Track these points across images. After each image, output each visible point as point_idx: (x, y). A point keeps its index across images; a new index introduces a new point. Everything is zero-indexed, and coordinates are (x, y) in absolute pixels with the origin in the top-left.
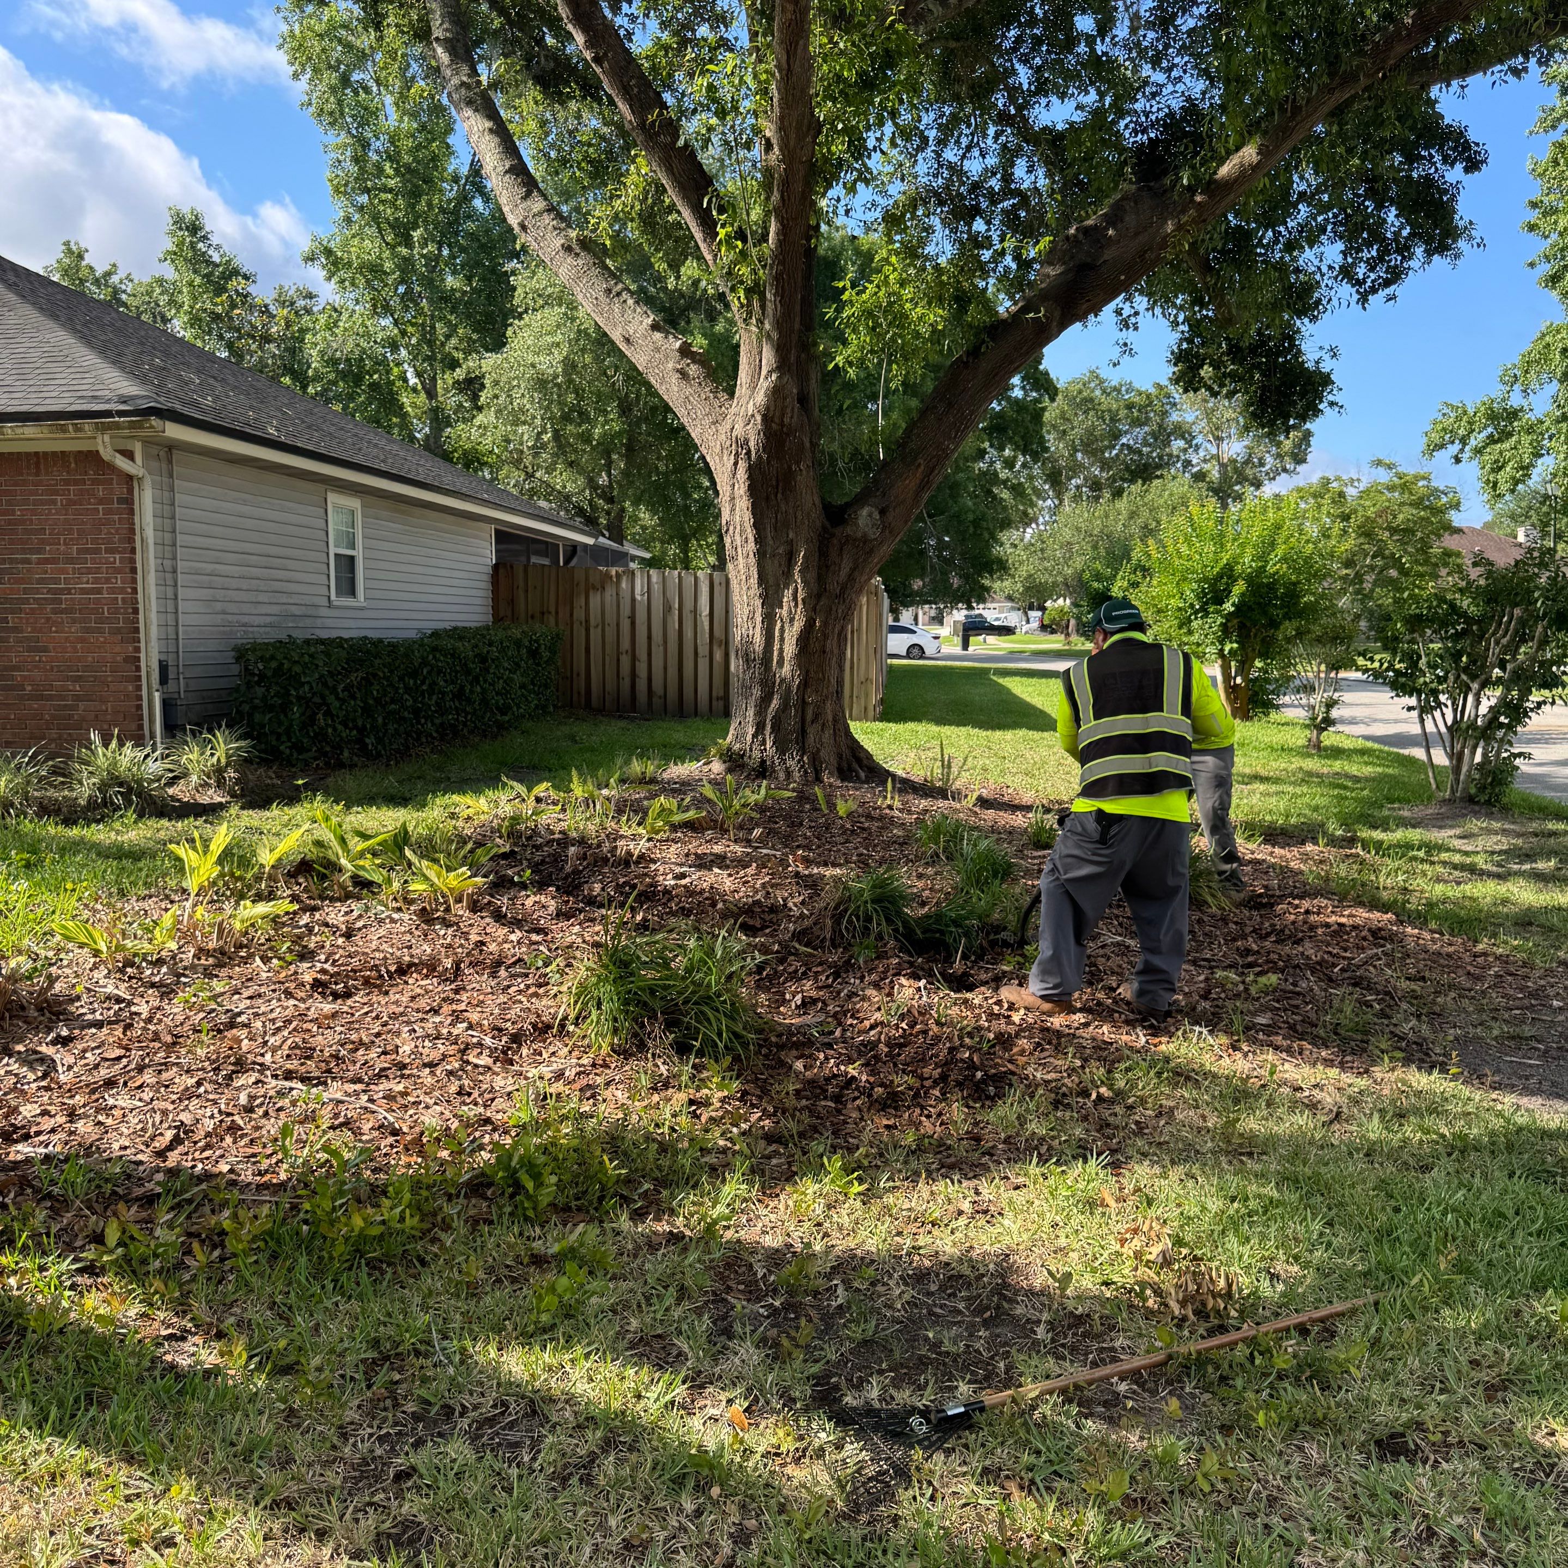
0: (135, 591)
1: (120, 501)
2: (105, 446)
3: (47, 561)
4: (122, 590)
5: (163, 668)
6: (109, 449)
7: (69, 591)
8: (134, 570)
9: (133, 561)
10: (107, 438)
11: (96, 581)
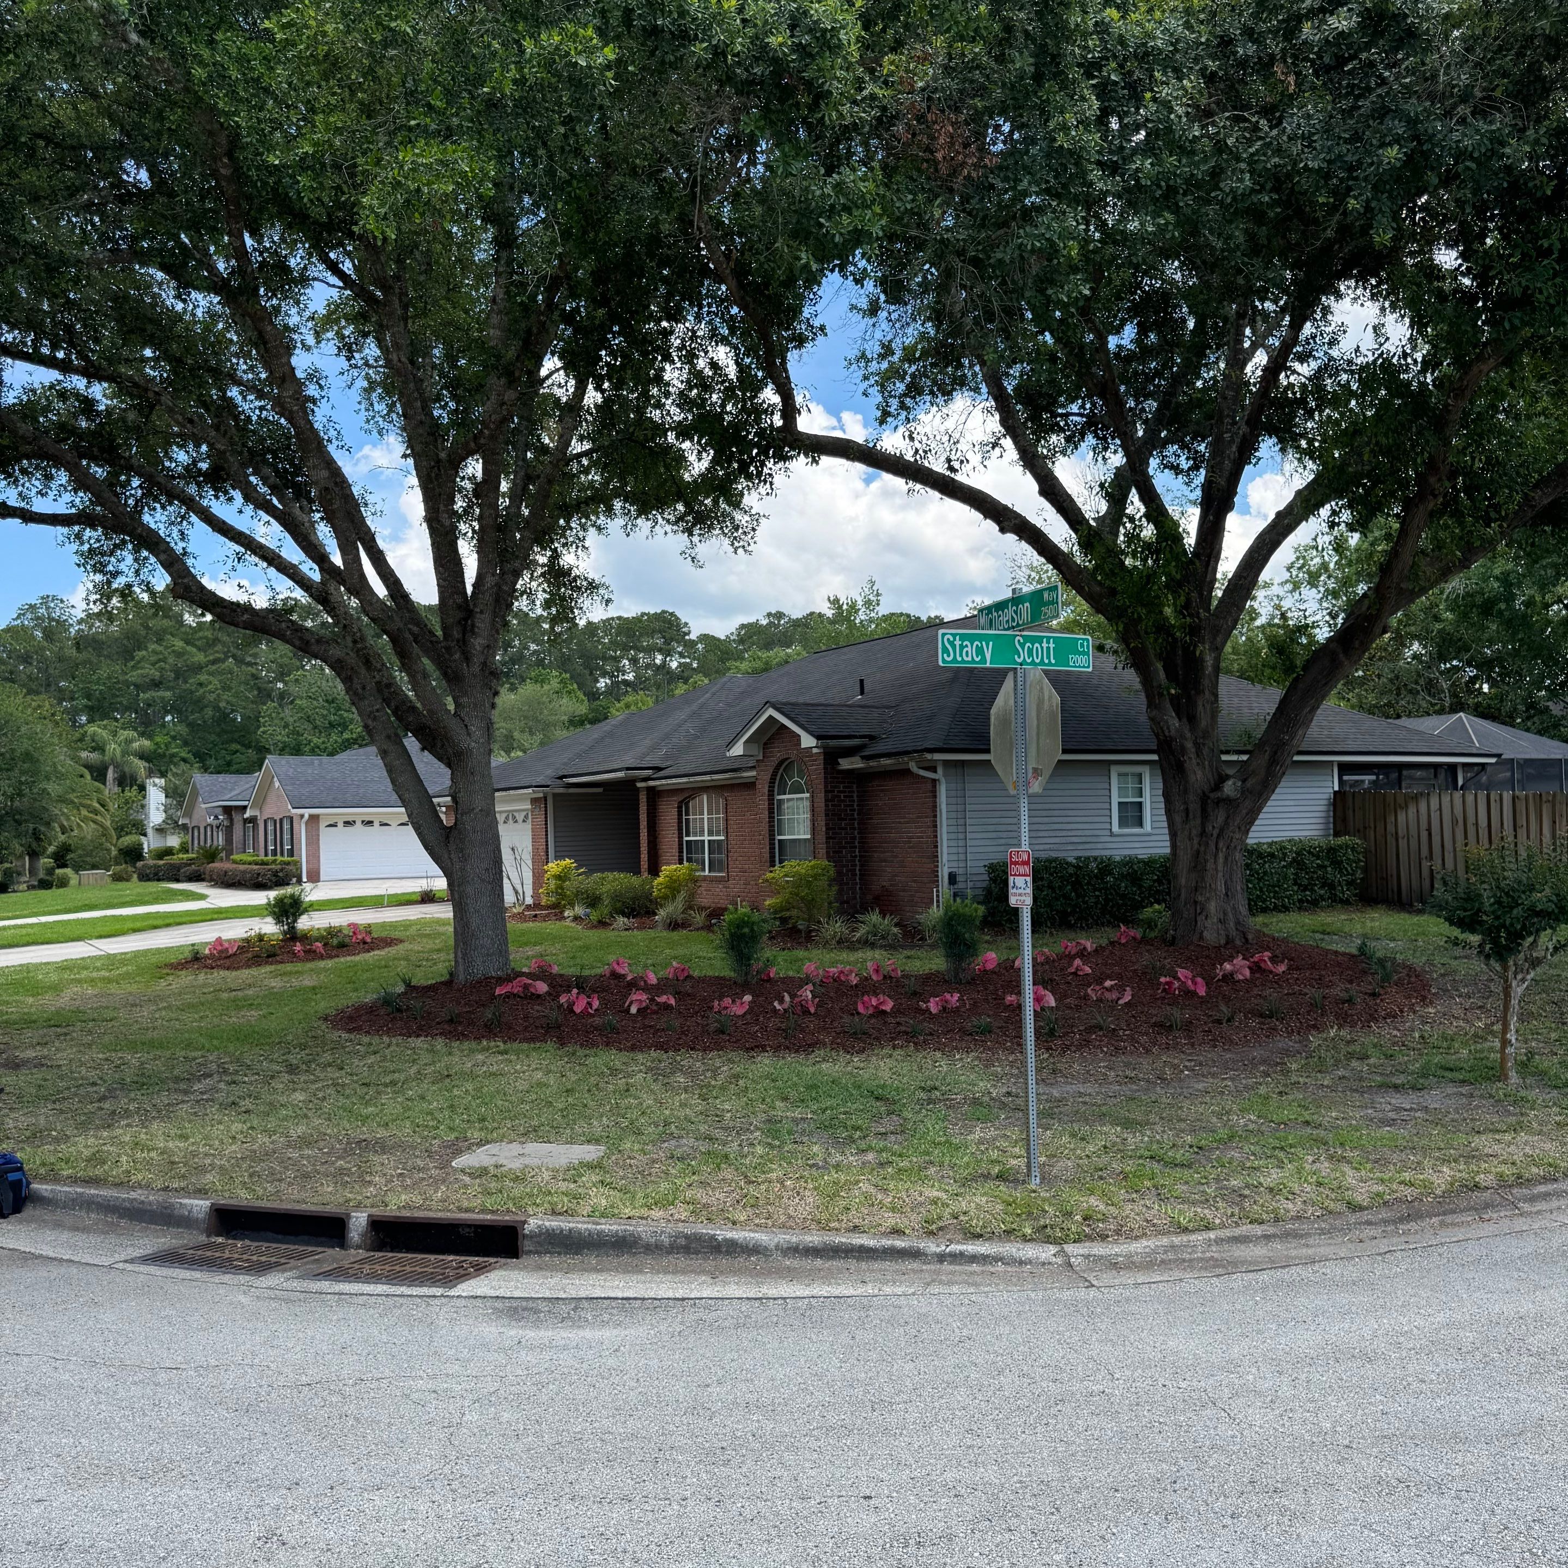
0: (936, 836)
1: (930, 792)
2: (913, 767)
3: (906, 822)
4: (930, 835)
5: (953, 876)
6: (916, 768)
7: (913, 837)
8: (936, 826)
9: (935, 821)
10: (913, 763)
11: (922, 832)
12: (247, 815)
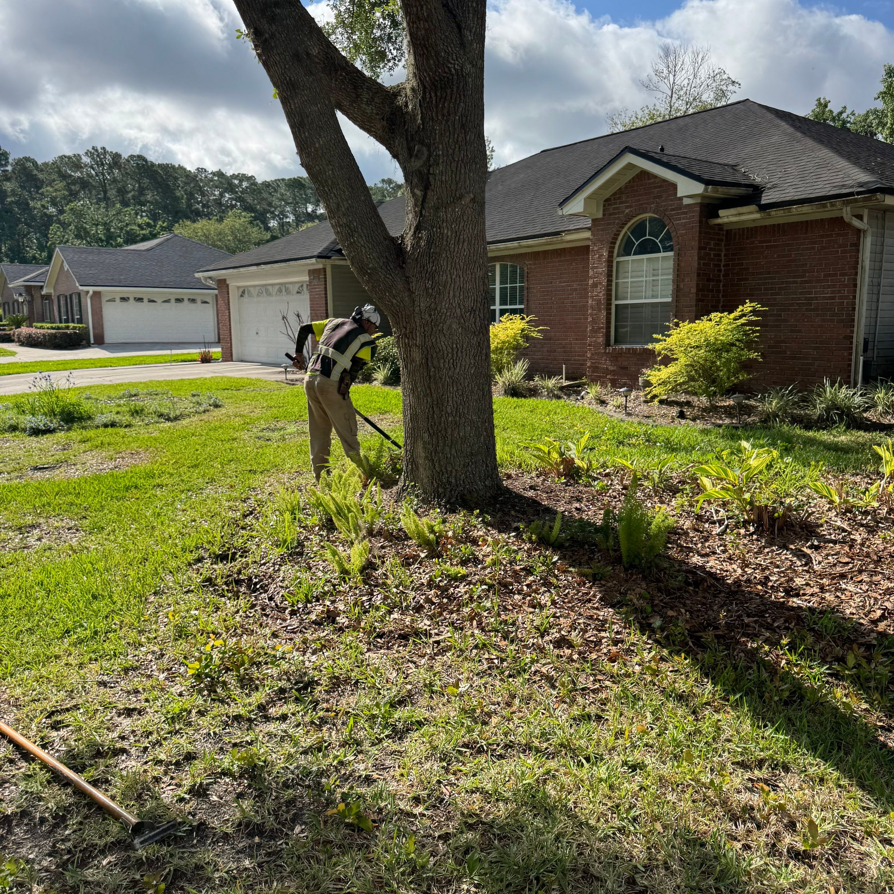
0: (854, 297)
1: (852, 245)
2: (846, 213)
3: (806, 282)
4: (847, 297)
5: (866, 342)
6: (849, 216)
7: (816, 298)
8: (855, 285)
9: (855, 280)
10: (849, 209)
11: (833, 292)
12: (44, 292)
